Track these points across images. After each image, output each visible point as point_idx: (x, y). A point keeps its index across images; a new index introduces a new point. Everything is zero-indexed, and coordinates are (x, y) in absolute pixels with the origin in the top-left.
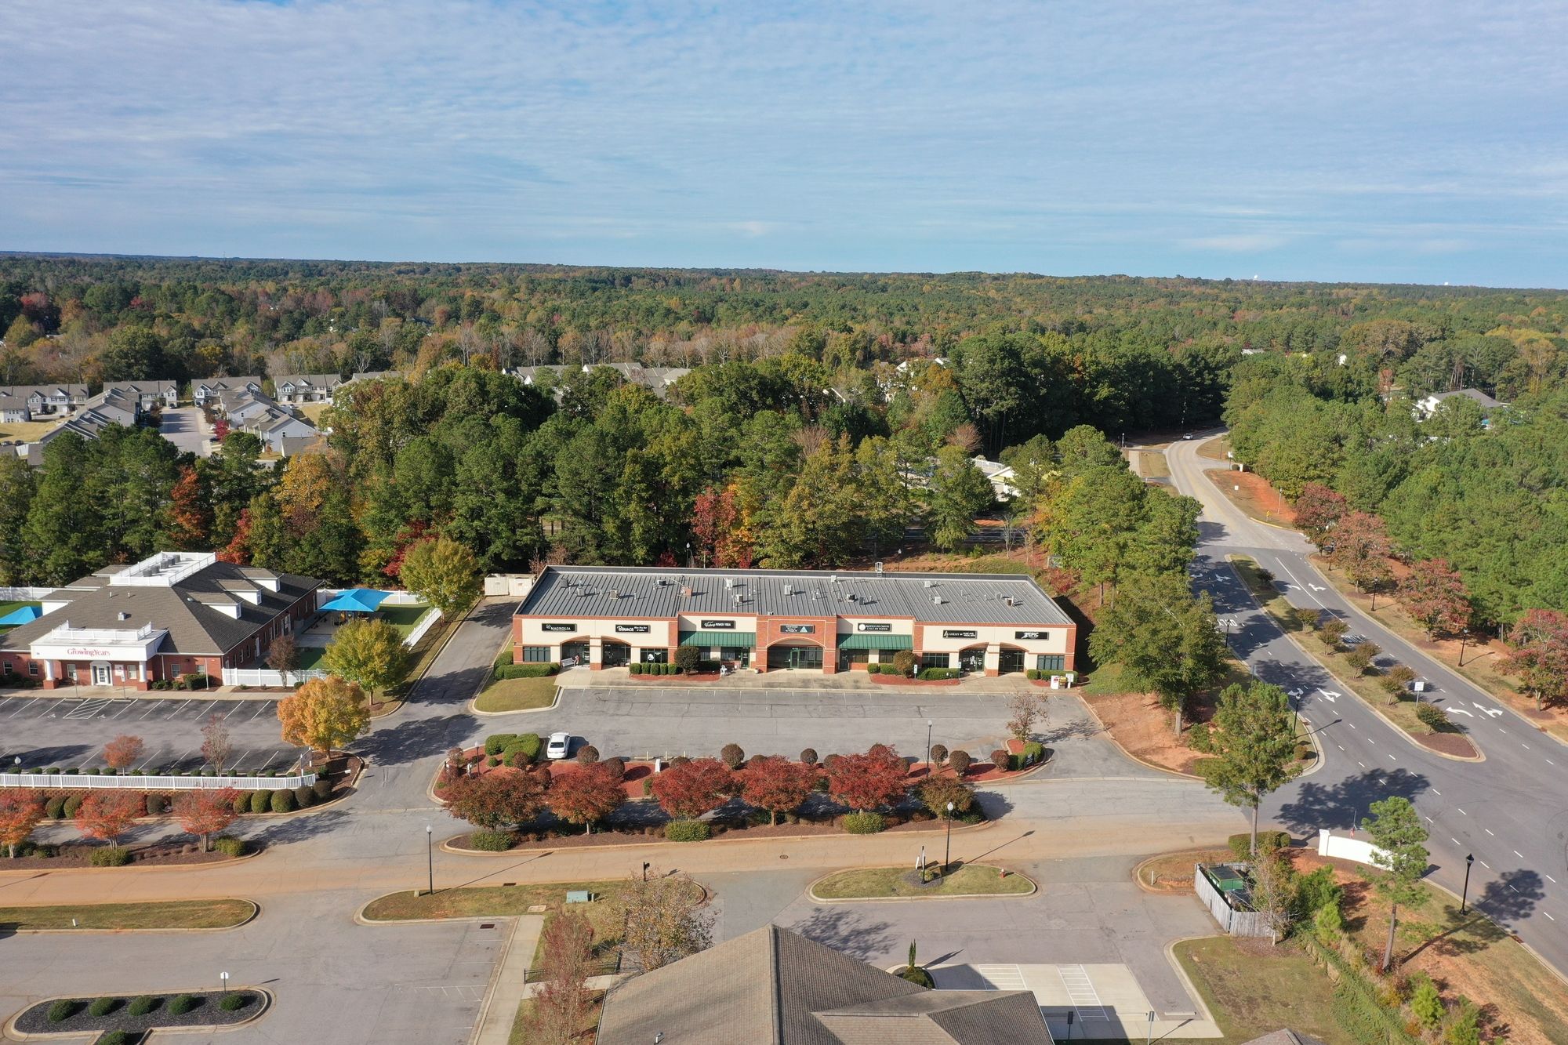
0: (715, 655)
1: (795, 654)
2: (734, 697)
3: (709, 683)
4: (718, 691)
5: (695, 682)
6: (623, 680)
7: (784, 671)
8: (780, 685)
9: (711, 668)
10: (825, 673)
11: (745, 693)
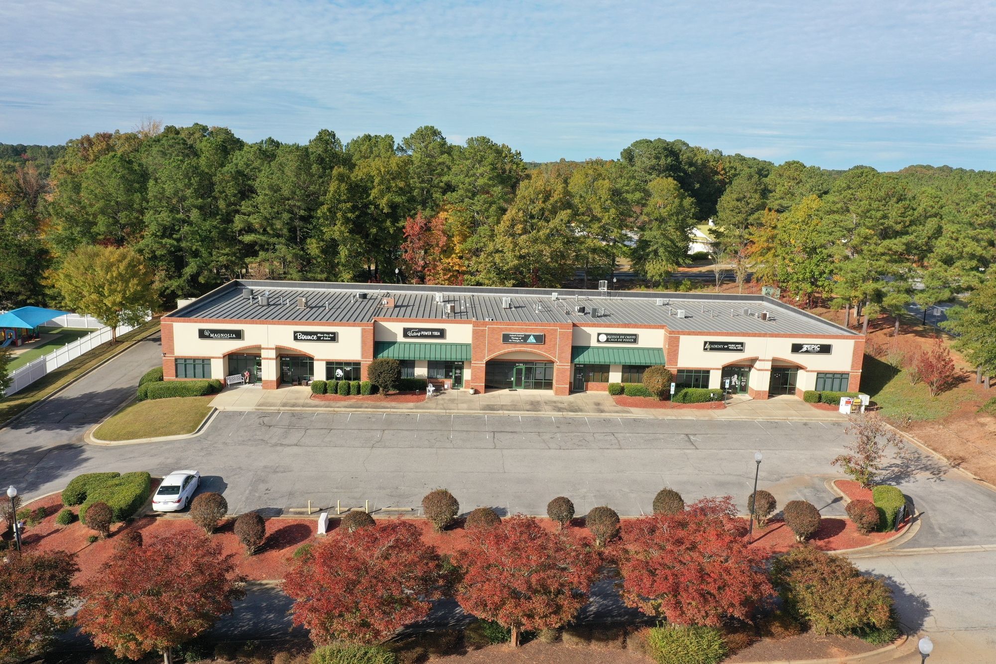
0: (421, 372)
1: (519, 372)
2: (444, 422)
3: (411, 405)
4: (422, 415)
5: (393, 404)
6: (301, 401)
7: (506, 391)
8: (502, 407)
9: (415, 387)
10: (556, 394)
11: (457, 417)
